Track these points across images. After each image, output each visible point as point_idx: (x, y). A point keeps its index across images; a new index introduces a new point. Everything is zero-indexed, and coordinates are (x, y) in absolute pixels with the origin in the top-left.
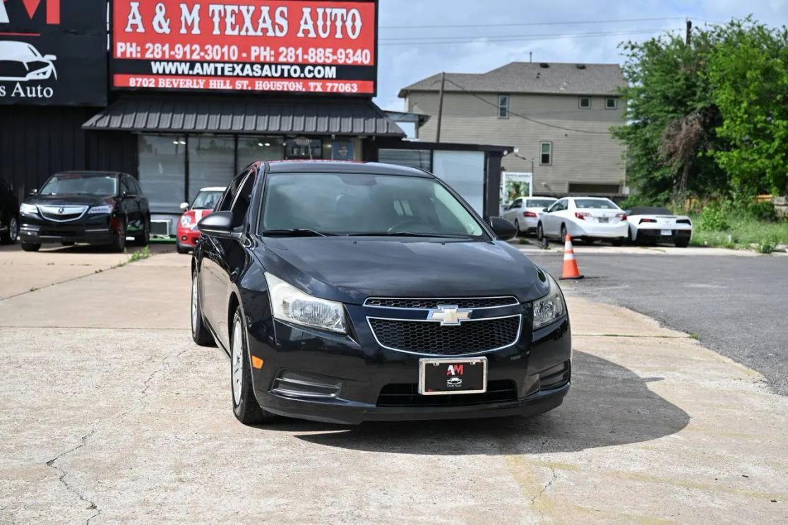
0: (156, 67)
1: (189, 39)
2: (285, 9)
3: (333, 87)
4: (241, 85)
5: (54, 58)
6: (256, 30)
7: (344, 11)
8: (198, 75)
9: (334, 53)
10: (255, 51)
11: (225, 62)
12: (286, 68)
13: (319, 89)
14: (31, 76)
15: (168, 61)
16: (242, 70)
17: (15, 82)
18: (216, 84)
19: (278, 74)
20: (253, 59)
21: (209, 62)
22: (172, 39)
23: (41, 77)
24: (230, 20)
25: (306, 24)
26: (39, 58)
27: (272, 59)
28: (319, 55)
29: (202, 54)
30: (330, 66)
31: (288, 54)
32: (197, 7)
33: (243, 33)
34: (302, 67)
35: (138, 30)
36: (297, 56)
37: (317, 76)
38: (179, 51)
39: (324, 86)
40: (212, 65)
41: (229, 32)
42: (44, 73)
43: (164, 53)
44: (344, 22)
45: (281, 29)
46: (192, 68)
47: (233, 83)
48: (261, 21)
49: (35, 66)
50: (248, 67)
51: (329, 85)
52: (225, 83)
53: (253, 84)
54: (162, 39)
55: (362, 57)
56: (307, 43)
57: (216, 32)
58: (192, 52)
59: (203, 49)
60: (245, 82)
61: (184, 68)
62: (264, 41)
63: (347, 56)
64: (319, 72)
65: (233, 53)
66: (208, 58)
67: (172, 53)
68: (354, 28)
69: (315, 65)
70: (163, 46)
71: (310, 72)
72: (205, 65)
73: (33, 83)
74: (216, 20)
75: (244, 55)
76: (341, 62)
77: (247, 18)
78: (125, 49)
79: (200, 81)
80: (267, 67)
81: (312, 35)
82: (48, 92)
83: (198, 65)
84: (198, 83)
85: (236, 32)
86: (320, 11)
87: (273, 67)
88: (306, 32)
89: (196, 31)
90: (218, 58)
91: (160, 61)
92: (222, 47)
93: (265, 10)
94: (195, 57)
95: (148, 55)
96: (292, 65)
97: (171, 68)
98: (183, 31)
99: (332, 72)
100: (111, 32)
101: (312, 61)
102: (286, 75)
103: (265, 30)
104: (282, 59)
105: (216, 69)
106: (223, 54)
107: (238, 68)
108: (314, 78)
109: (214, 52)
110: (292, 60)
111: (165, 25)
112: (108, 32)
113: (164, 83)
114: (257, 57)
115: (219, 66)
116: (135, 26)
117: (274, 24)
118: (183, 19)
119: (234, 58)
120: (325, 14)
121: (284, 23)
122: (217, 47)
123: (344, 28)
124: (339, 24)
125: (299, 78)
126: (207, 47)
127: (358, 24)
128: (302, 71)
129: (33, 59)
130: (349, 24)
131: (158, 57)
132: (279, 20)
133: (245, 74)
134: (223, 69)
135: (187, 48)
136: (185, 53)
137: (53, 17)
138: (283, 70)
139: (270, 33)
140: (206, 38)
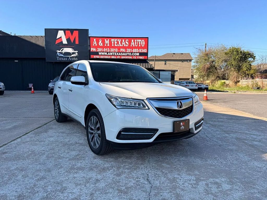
0: (100, 53)
1: (107, 47)
2: (128, 40)
3: (138, 58)
4: (118, 57)
5: (77, 51)
6: (121, 45)
7: (141, 40)
8: (109, 55)
9: (139, 50)
10: (121, 50)
11: (115, 52)
12: (128, 53)
13: (135, 58)
14: (72, 56)
15: (102, 52)
16: (119, 54)
17: (69, 57)
18: (113, 57)
19: (127, 55)
20: (121, 51)
21: (111, 52)
22: (103, 47)
23: (75, 56)
24: (116, 43)
25: (133, 44)
26: (74, 52)
27: (125, 51)
28: (135, 50)
29: (110, 50)
30: (138, 53)
31: (129, 50)
32: (108, 40)
33: (119, 46)
34: (132, 53)
35: (96, 45)
36: (130, 51)
37: (135, 55)
38: (105, 50)
39: (136, 57)
40: (112, 53)
41: (115, 45)
42: (75, 55)
43: (101, 50)
44: (141, 43)
45: (127, 44)
46: (108, 54)
47: (116, 57)
48: (122, 43)
49: (73, 53)
50: (120, 53)
51: (138, 57)
52: (115, 57)
53: (121, 57)
54: (101, 47)
55: (145, 51)
56: (133, 48)
57: (113, 45)
58: (108, 50)
59: (110, 49)
60: (119, 57)
61: (106, 54)
62: (123, 47)
63: (141, 51)
64: (135, 54)
65: (116, 50)
66: (111, 51)
67: (103, 50)
68: (143, 44)
69: (134, 53)
70: (101, 49)
71: (133, 54)
72: (110, 53)
73: (73, 57)
74: (113, 43)
75: (119, 51)
76: (140, 52)
77: (120, 42)
78: (93, 49)
79: (109, 56)
80: (124, 53)
81: (134, 46)
82: (76, 59)
83: (109, 53)
84: (109, 57)
85: (117, 45)
86: (136, 40)
87: (125, 53)
88: (133, 45)
89: (108, 45)
90: (113, 51)
91: (101, 52)
92: (114, 49)
93: (123, 40)
94: (108, 51)
95: (98, 51)
96: (129, 53)
97: (103, 54)
98: (106, 45)
99: (138, 54)
100: (90, 46)
101: (134, 52)
102: (128, 55)
103: (123, 45)
104: (127, 51)
105: (113, 54)
106: (114, 50)
107: (118, 54)
108: (134, 55)
109: (112, 50)
110: (129, 52)
111: (102, 44)
112: (89, 46)
113: (102, 57)
114: (122, 51)
115: (114, 53)
116: (95, 44)
117: (125, 43)
118: (105, 42)
119: (117, 51)
120: (137, 41)
121: (128, 43)
122: (113, 49)
123: (141, 44)
124: (140, 43)
125: (131, 55)
126: (111, 49)
127: (144, 43)
128: (132, 54)
129: (73, 52)
130: (142, 43)
131: (100, 51)
132: (127, 43)
133: (119, 55)
134: (114, 54)
135: (107, 49)
136: (106, 50)
137: (77, 42)
138: (127, 54)
139: (125, 46)
140: (111, 47)
